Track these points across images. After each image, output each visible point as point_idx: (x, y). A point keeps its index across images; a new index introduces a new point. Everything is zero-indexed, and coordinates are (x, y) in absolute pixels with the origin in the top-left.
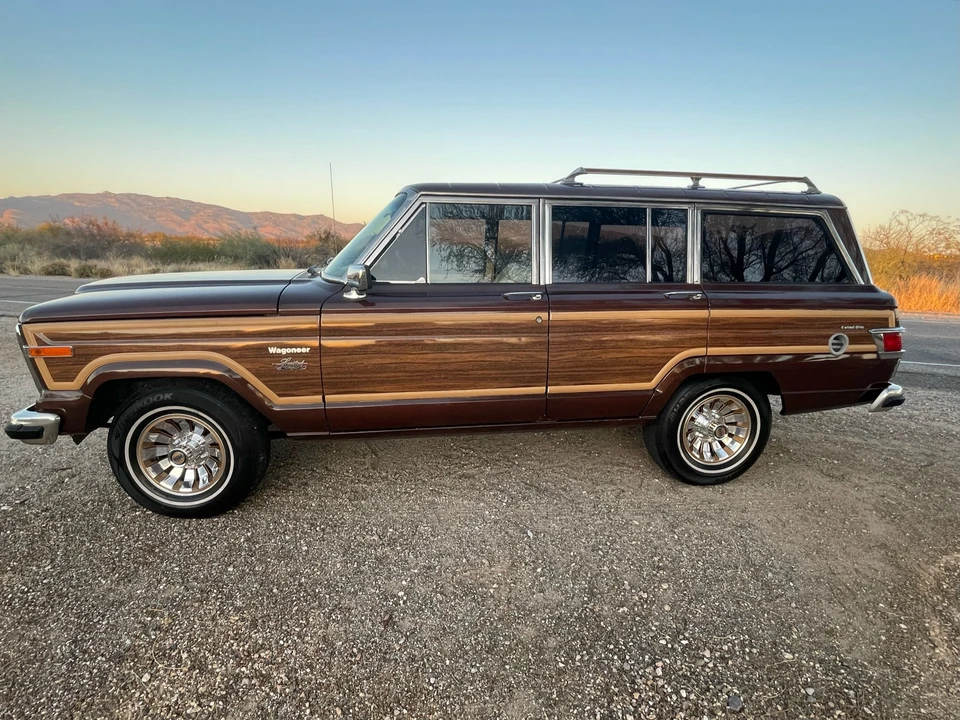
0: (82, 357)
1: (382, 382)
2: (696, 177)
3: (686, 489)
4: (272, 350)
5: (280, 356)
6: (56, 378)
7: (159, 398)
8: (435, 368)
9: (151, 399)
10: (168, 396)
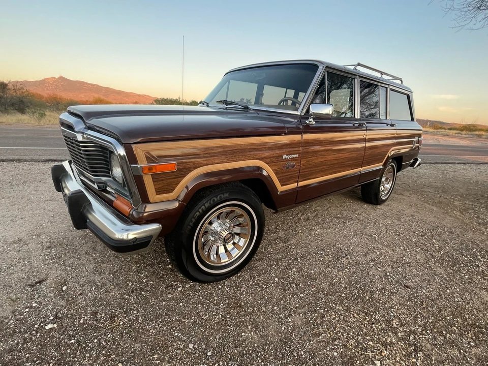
0: (183, 171)
1: (319, 172)
2: (382, 73)
3: (379, 207)
4: (284, 157)
5: (287, 160)
6: (159, 191)
7: (221, 197)
8: (336, 162)
9: (215, 199)
10: (226, 195)
